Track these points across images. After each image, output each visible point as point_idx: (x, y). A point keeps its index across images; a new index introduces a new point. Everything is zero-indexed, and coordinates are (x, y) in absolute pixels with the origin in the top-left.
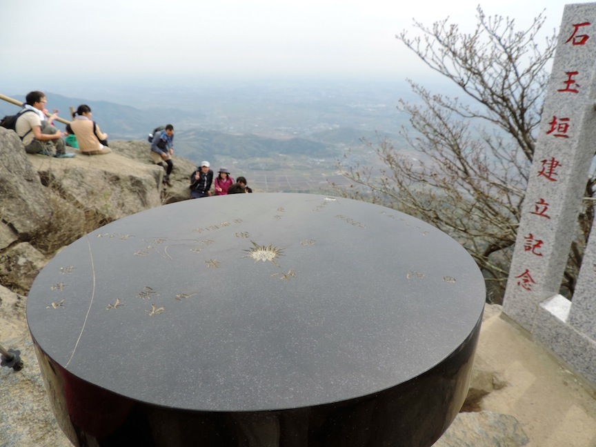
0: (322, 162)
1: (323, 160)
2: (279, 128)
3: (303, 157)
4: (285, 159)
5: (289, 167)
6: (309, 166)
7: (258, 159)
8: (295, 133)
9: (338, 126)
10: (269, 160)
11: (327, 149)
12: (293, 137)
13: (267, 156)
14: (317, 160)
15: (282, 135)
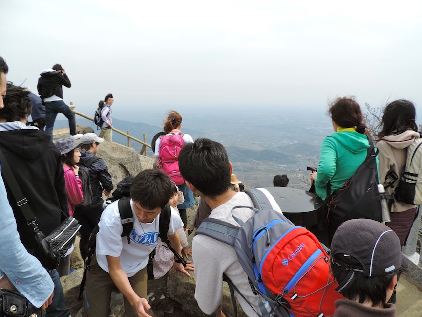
0: (284, 167)
1: (285, 166)
2: (255, 142)
3: (271, 163)
4: (258, 164)
5: (260, 170)
6: (275, 170)
7: (239, 164)
8: (265, 146)
9: (297, 142)
10: (247, 165)
11: (289, 157)
12: (264, 149)
13: (246, 162)
14: (281, 166)
15: (256, 147)
